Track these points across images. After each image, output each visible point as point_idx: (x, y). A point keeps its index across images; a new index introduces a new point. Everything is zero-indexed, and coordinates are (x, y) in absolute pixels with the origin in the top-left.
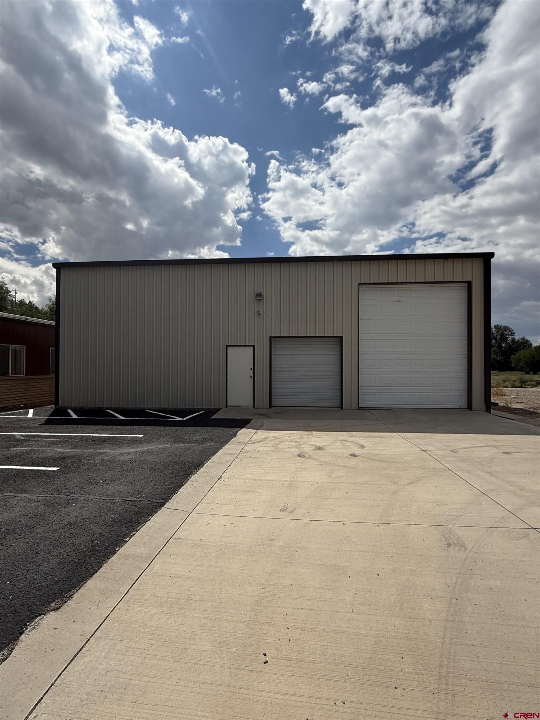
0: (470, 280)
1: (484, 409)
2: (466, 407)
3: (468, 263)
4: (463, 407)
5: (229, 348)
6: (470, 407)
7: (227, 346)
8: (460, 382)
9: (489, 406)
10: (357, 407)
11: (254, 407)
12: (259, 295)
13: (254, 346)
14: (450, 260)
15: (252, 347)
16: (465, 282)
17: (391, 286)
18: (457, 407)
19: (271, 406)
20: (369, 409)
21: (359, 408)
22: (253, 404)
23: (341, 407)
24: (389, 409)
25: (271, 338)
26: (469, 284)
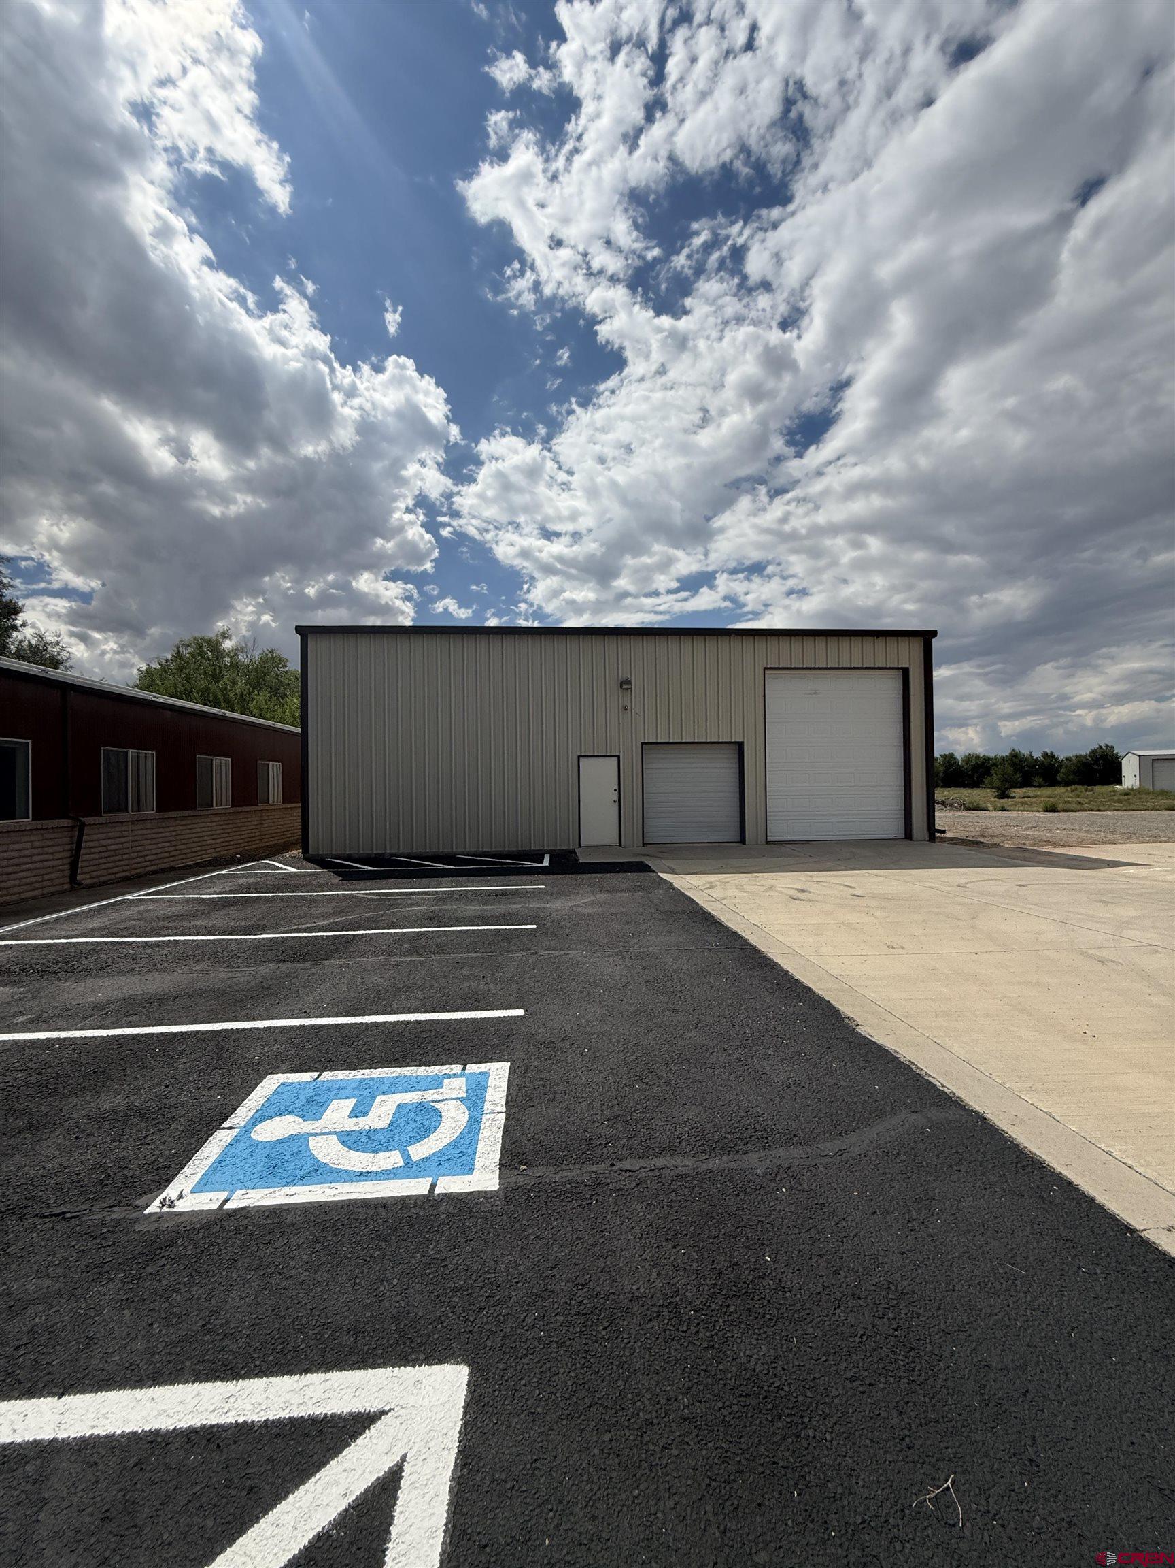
0: (907, 666)
1: (927, 837)
2: (903, 836)
3: (904, 643)
4: (899, 836)
5: (581, 759)
6: (908, 835)
7: (579, 757)
8: (894, 803)
9: (933, 833)
10: (764, 842)
11: (620, 845)
12: (628, 682)
13: (618, 757)
14: (882, 639)
15: (616, 759)
16: (901, 668)
17: (805, 672)
18: (892, 837)
19: (644, 845)
20: (781, 843)
21: (767, 843)
22: (618, 841)
23: (743, 841)
24: (807, 842)
25: (643, 744)
26: (905, 672)
